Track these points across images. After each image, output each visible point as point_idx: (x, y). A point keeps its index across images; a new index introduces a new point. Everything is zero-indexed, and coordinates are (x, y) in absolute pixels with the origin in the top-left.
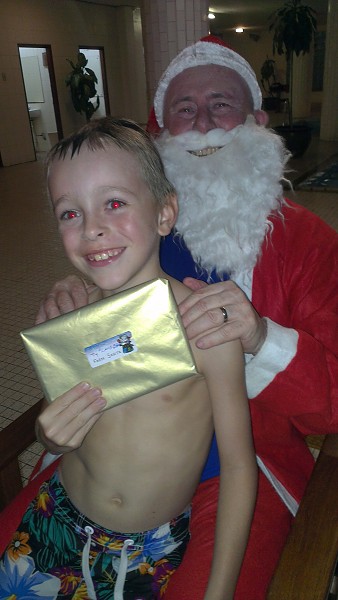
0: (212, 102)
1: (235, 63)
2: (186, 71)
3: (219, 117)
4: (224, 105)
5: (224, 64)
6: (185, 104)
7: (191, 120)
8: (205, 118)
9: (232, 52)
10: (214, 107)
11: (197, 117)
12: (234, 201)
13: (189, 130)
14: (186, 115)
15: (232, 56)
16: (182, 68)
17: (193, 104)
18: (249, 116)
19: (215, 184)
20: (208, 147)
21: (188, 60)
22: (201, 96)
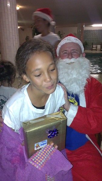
0: (72, 51)
3: (74, 55)
4: (75, 52)
5: (75, 42)
6: (65, 52)
7: (67, 55)
8: (71, 55)
10: (73, 53)
12: (78, 75)
13: (66, 58)
14: (65, 54)
15: (77, 40)
16: (64, 43)
17: (67, 52)
18: (81, 55)
19: (73, 71)
20: (72, 62)
21: (66, 41)
22: (69, 50)
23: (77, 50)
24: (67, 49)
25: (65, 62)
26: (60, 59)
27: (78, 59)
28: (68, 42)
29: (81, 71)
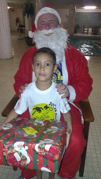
0: (49, 22)
1: (54, 12)
2: (43, 15)
3: (51, 26)
4: (52, 23)
6: (43, 23)
8: (48, 26)
9: (53, 10)
11: (46, 26)
12: (56, 47)
13: (44, 29)
14: (43, 26)
15: (53, 11)
16: (41, 14)
17: (45, 23)
18: (58, 25)
19: (52, 43)
20: (49, 33)
21: (43, 12)
22: (46, 21)
23: (54, 21)
24: (44, 20)
25: (43, 33)
26: (39, 30)
27: (55, 29)
28: (45, 13)
29: (59, 42)
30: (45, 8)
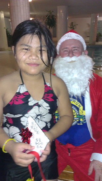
3: (75, 53)
6: (66, 49)
7: (67, 53)
16: (64, 40)
20: (72, 61)
30: (69, 33)
